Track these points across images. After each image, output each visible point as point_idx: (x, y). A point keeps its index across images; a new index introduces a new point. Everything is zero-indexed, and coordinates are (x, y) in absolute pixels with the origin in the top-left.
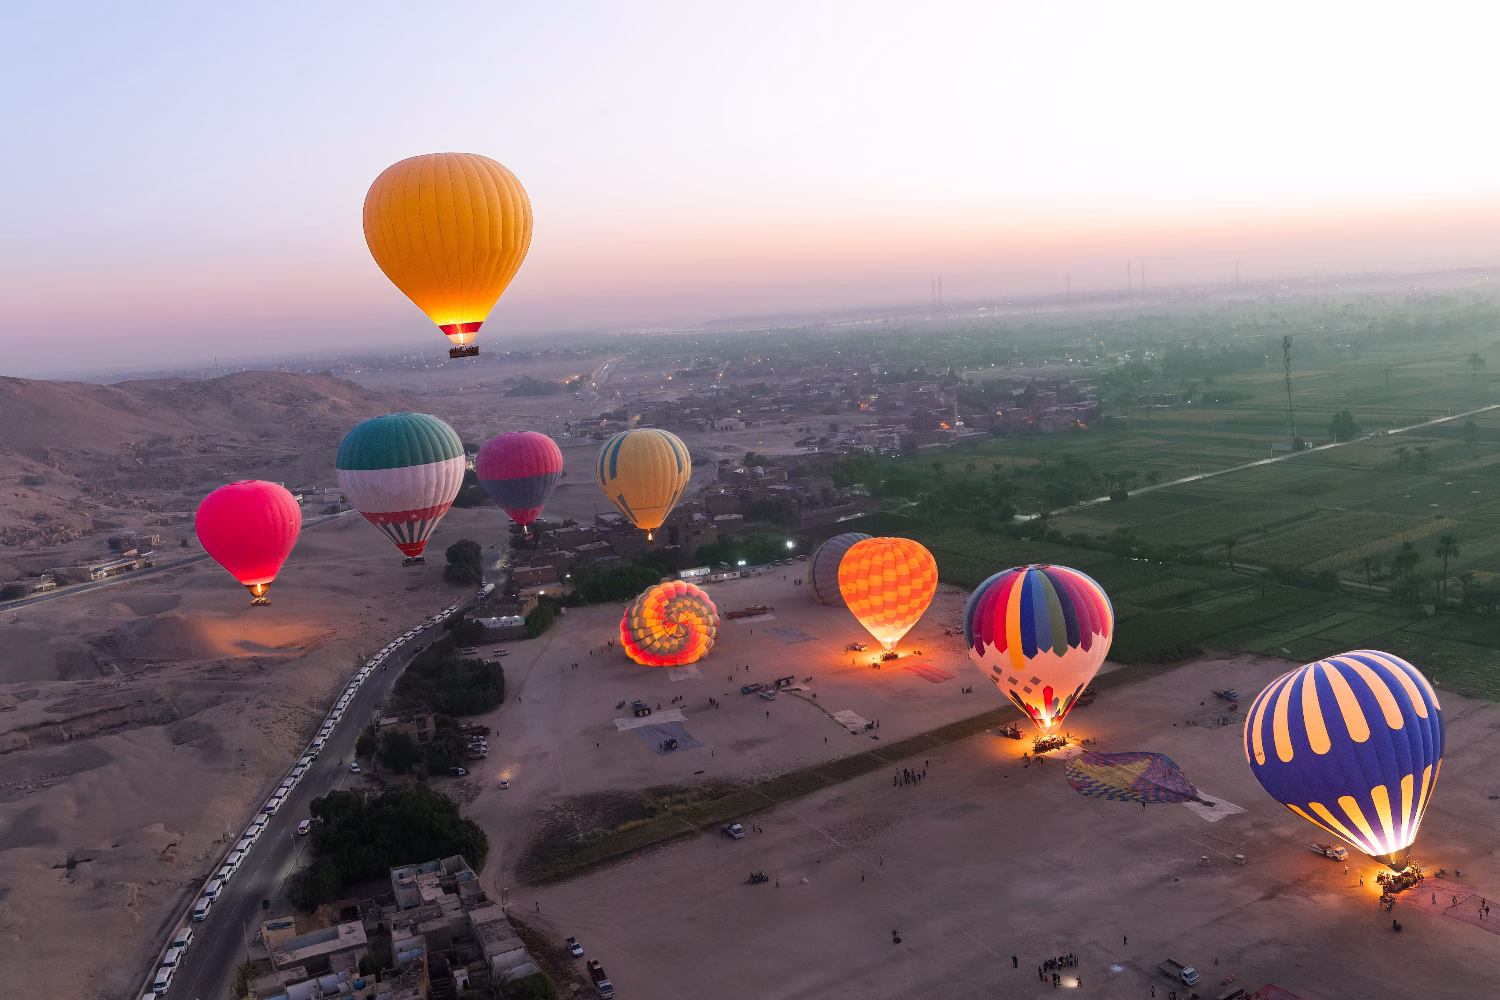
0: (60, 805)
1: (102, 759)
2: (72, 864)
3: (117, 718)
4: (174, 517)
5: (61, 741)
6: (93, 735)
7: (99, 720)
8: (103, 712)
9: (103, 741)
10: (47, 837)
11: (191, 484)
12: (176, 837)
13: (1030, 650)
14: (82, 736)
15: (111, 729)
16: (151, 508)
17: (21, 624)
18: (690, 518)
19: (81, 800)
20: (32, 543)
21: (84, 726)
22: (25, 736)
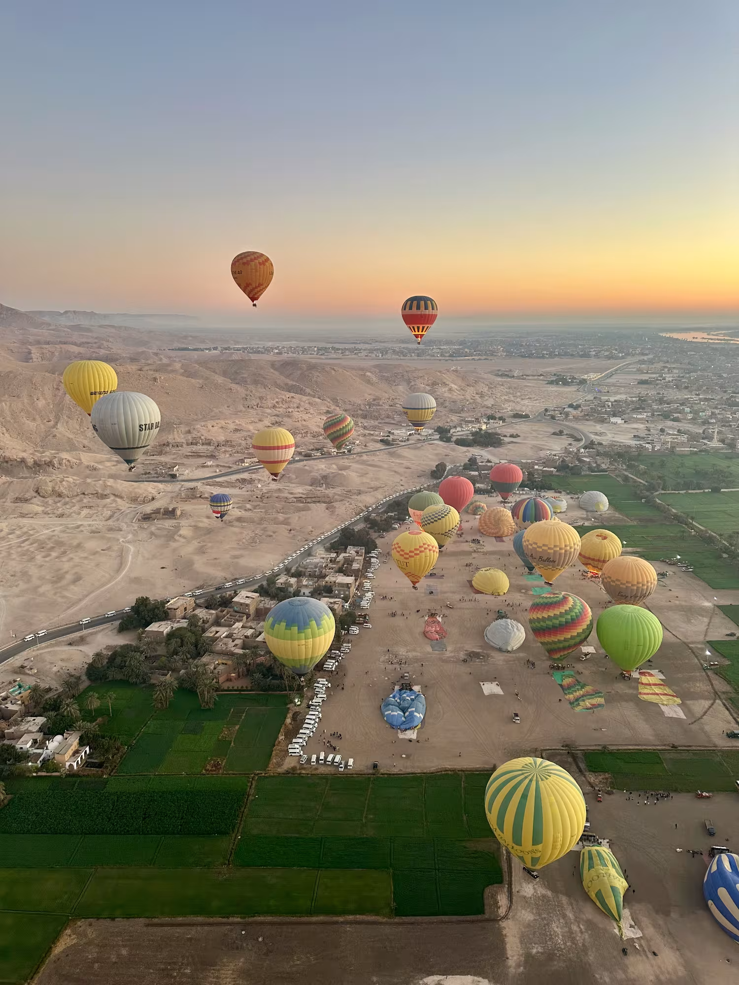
0: (295, 518)
1: (309, 509)
2: (290, 530)
3: (317, 499)
4: (369, 433)
5: (303, 503)
6: (310, 503)
7: (313, 499)
8: (315, 497)
9: (312, 505)
10: (288, 524)
11: (382, 419)
12: (313, 530)
13: (524, 521)
14: (308, 503)
15: (314, 502)
16: (365, 428)
17: (306, 467)
18: (533, 467)
19: (299, 517)
20: (321, 438)
21: (309, 500)
22: (295, 500)
